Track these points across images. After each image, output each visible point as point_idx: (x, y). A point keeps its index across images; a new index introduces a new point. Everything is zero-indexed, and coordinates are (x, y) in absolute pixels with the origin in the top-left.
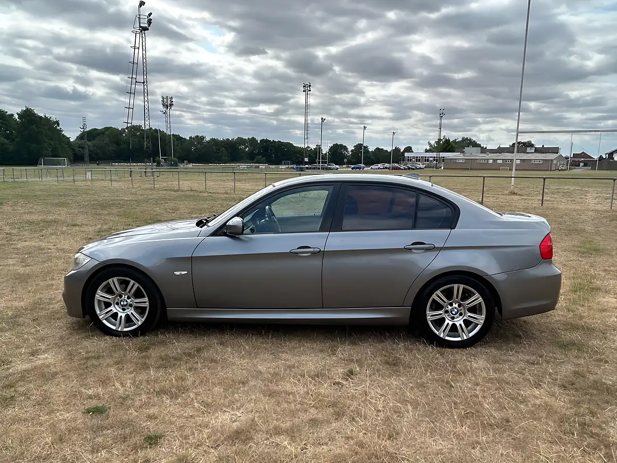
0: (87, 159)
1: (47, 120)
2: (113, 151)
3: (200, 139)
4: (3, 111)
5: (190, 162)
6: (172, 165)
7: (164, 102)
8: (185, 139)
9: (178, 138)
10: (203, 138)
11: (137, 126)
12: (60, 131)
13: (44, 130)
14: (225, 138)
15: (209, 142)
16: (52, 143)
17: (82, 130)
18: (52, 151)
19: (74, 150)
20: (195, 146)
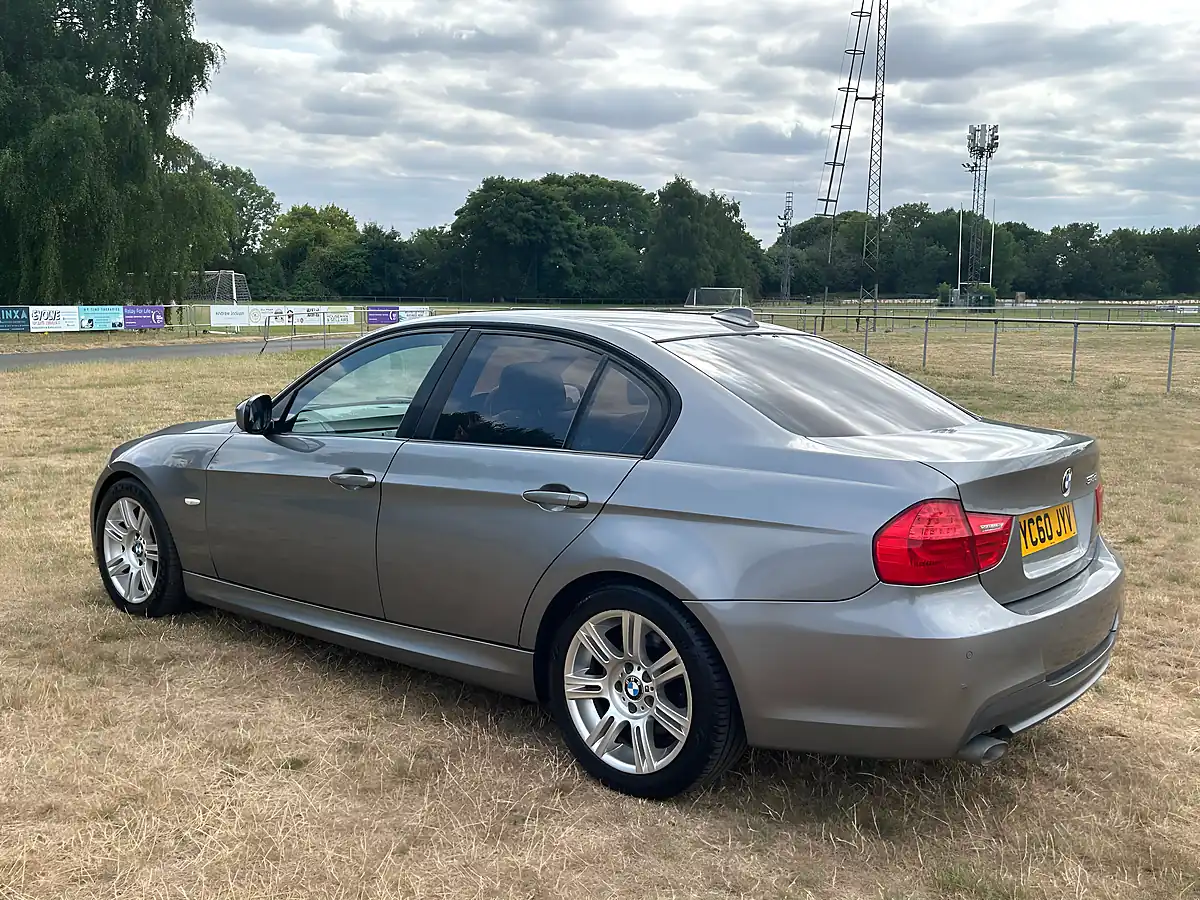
0: (785, 290)
1: (715, 202)
2: (852, 270)
3: (1081, 234)
4: (636, 189)
5: (1031, 295)
6: (978, 302)
7: (973, 140)
8: (1039, 234)
9: (1020, 232)
10: (1090, 230)
11: (915, 205)
12: (740, 226)
13: (707, 225)
14: (1159, 227)
15: (1107, 241)
16: (720, 254)
17: (782, 223)
18: (718, 272)
19: (764, 269)
20: (1065, 251)
